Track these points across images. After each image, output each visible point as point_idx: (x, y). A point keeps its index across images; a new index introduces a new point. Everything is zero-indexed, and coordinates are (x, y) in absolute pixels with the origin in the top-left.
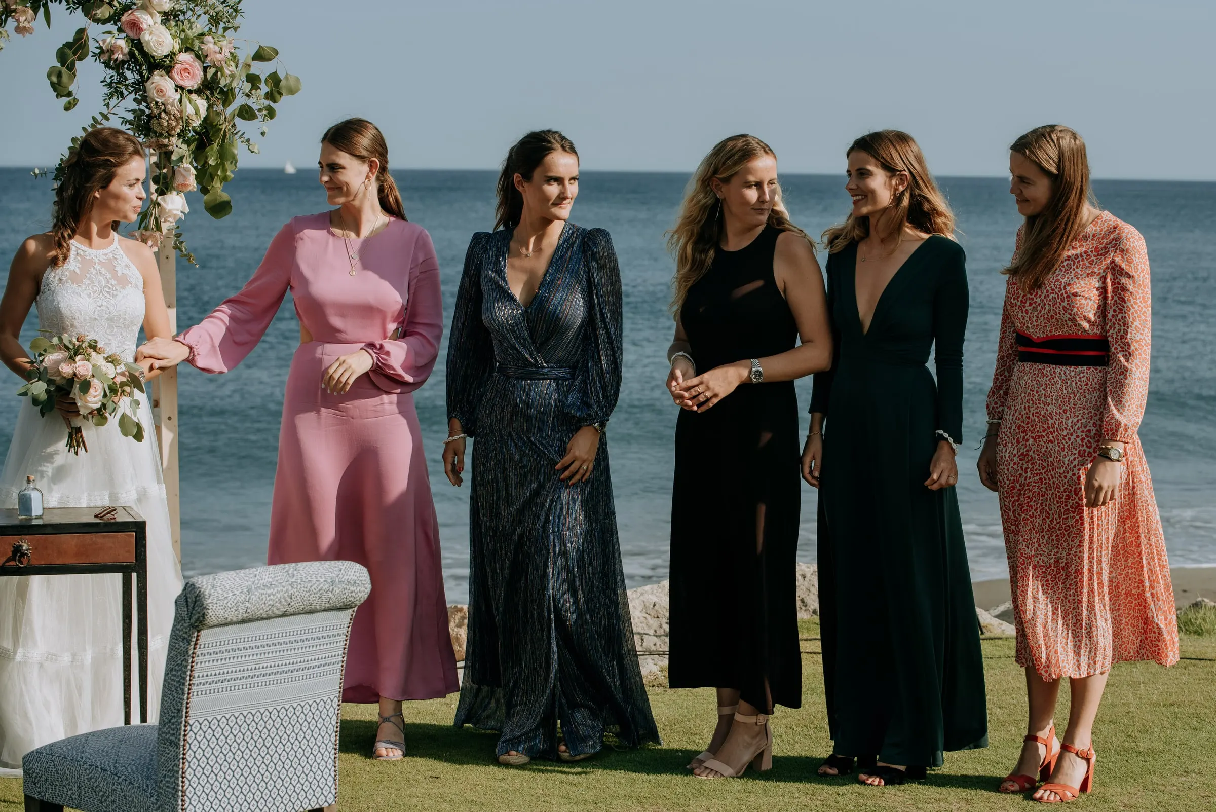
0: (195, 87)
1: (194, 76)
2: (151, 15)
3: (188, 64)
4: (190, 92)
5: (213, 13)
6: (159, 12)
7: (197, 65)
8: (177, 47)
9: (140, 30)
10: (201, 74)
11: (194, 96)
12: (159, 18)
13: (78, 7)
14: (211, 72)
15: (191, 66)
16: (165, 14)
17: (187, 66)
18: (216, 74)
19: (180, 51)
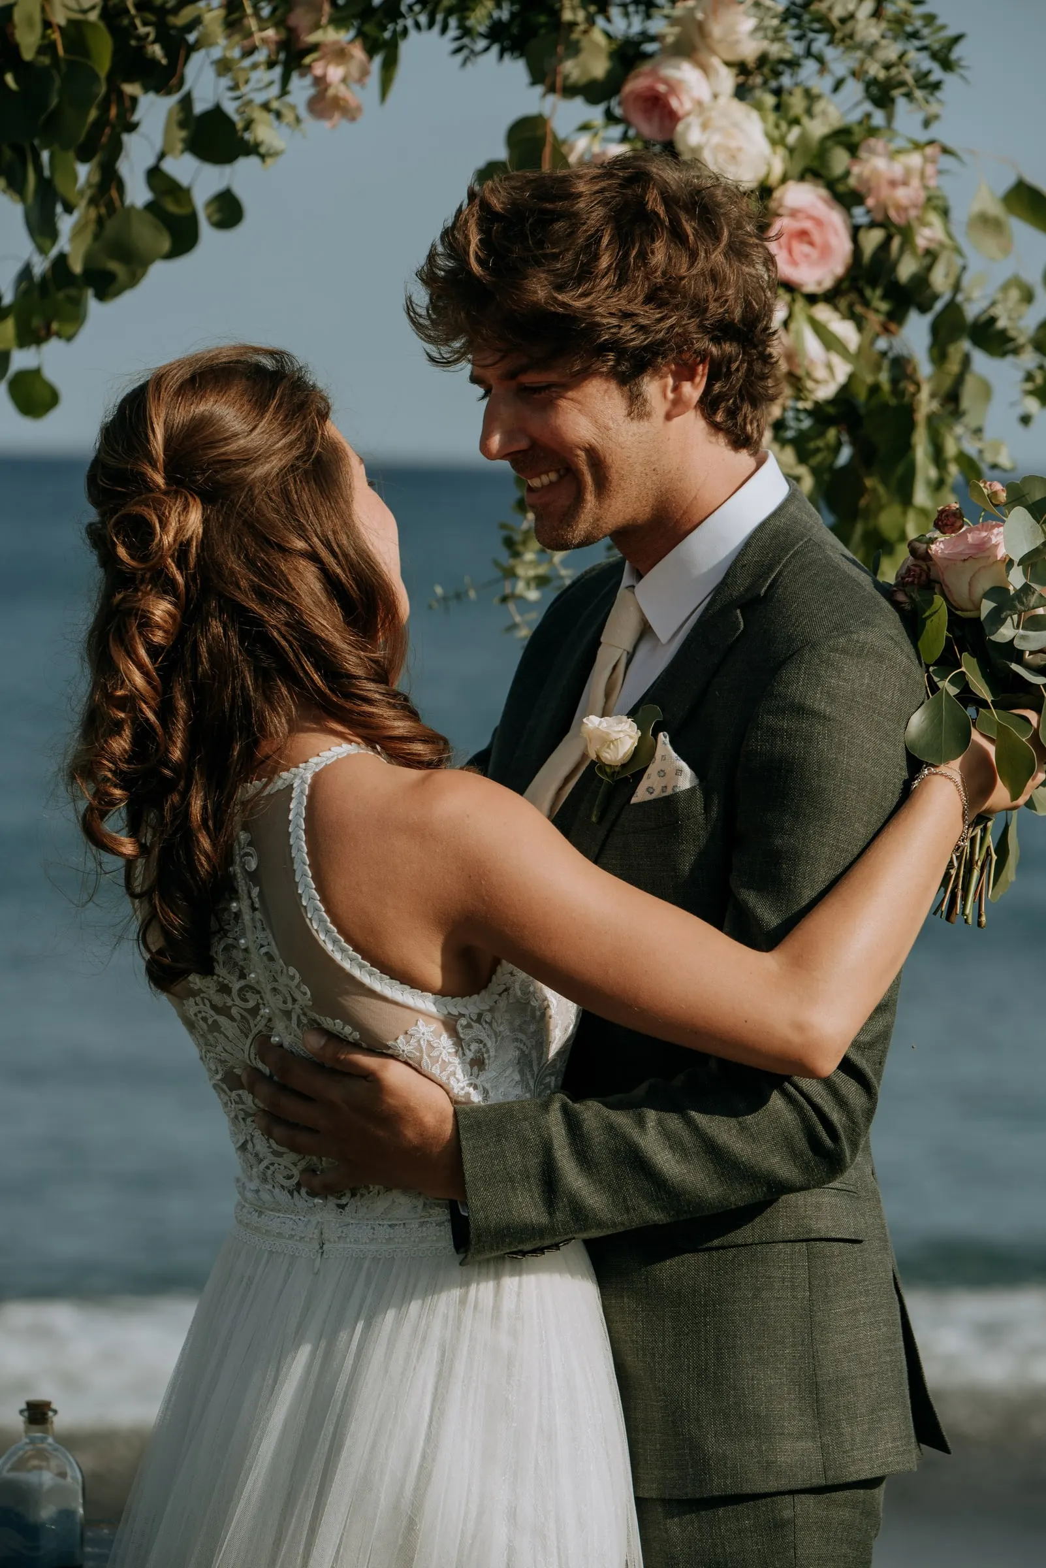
0: (828, 283)
1: (826, 251)
2: (704, 68)
3: (810, 217)
4: (812, 299)
5: (875, 70)
6: (728, 64)
7: (835, 218)
8: (778, 168)
9: (671, 117)
10: (842, 247)
11: (823, 313)
12: (727, 80)
13: (487, 49)
14: (872, 239)
15: (819, 223)
16: (742, 68)
17: (807, 225)
18: (885, 245)
19: (784, 179)
